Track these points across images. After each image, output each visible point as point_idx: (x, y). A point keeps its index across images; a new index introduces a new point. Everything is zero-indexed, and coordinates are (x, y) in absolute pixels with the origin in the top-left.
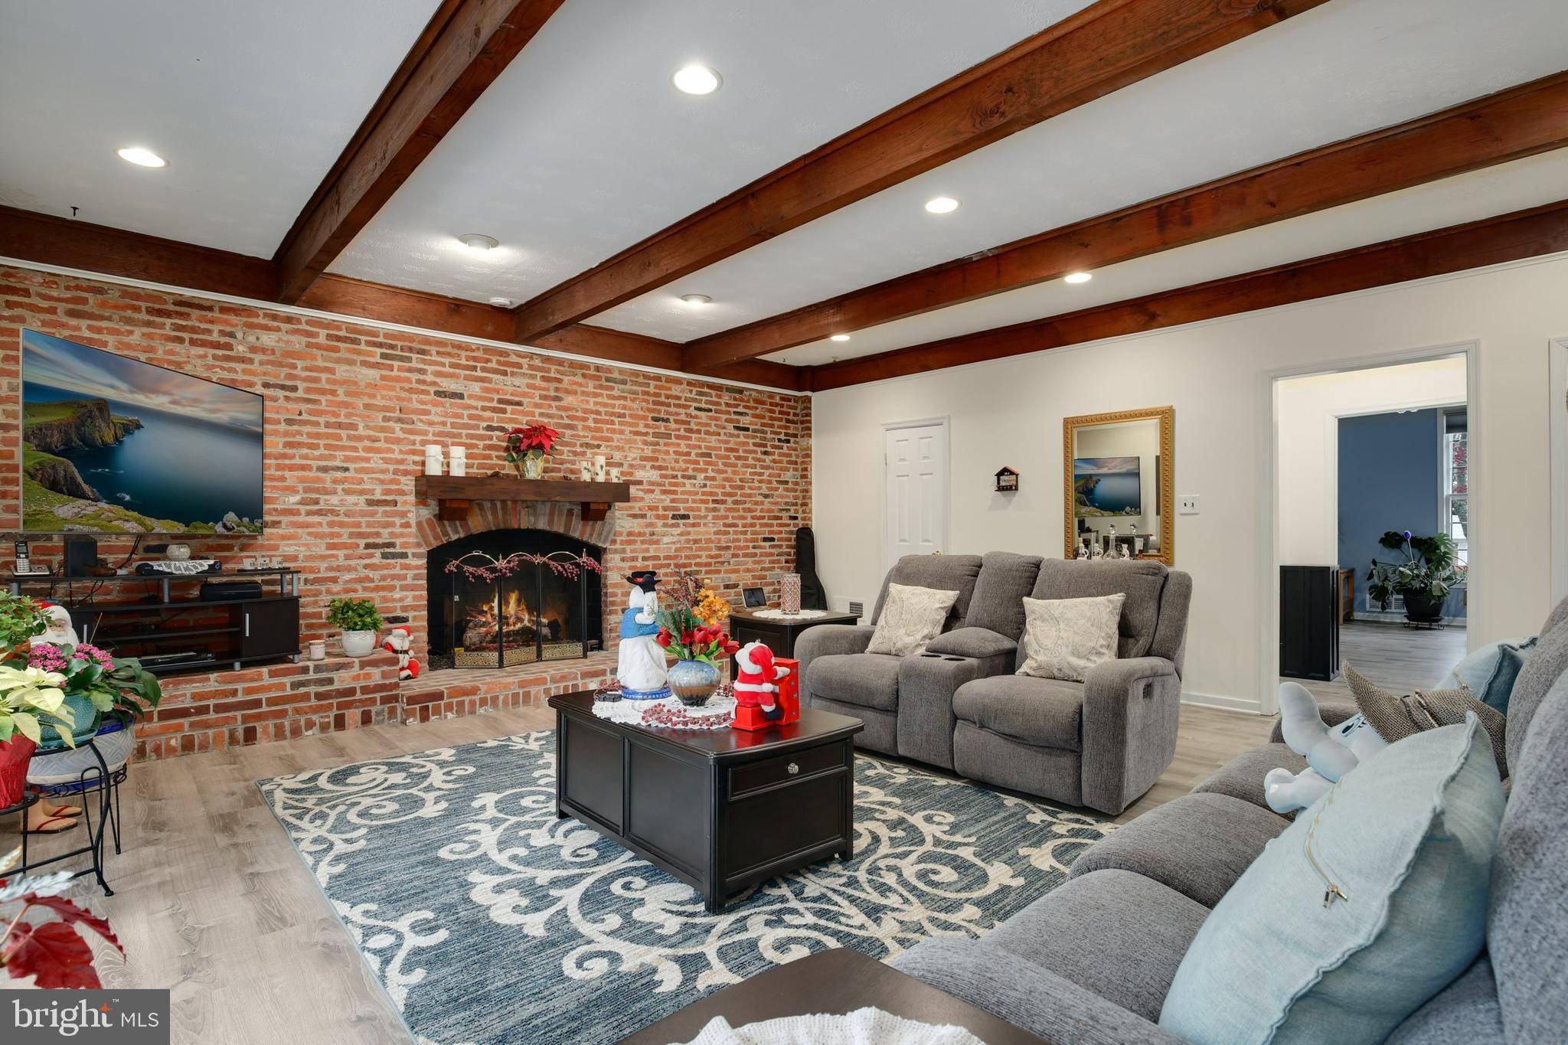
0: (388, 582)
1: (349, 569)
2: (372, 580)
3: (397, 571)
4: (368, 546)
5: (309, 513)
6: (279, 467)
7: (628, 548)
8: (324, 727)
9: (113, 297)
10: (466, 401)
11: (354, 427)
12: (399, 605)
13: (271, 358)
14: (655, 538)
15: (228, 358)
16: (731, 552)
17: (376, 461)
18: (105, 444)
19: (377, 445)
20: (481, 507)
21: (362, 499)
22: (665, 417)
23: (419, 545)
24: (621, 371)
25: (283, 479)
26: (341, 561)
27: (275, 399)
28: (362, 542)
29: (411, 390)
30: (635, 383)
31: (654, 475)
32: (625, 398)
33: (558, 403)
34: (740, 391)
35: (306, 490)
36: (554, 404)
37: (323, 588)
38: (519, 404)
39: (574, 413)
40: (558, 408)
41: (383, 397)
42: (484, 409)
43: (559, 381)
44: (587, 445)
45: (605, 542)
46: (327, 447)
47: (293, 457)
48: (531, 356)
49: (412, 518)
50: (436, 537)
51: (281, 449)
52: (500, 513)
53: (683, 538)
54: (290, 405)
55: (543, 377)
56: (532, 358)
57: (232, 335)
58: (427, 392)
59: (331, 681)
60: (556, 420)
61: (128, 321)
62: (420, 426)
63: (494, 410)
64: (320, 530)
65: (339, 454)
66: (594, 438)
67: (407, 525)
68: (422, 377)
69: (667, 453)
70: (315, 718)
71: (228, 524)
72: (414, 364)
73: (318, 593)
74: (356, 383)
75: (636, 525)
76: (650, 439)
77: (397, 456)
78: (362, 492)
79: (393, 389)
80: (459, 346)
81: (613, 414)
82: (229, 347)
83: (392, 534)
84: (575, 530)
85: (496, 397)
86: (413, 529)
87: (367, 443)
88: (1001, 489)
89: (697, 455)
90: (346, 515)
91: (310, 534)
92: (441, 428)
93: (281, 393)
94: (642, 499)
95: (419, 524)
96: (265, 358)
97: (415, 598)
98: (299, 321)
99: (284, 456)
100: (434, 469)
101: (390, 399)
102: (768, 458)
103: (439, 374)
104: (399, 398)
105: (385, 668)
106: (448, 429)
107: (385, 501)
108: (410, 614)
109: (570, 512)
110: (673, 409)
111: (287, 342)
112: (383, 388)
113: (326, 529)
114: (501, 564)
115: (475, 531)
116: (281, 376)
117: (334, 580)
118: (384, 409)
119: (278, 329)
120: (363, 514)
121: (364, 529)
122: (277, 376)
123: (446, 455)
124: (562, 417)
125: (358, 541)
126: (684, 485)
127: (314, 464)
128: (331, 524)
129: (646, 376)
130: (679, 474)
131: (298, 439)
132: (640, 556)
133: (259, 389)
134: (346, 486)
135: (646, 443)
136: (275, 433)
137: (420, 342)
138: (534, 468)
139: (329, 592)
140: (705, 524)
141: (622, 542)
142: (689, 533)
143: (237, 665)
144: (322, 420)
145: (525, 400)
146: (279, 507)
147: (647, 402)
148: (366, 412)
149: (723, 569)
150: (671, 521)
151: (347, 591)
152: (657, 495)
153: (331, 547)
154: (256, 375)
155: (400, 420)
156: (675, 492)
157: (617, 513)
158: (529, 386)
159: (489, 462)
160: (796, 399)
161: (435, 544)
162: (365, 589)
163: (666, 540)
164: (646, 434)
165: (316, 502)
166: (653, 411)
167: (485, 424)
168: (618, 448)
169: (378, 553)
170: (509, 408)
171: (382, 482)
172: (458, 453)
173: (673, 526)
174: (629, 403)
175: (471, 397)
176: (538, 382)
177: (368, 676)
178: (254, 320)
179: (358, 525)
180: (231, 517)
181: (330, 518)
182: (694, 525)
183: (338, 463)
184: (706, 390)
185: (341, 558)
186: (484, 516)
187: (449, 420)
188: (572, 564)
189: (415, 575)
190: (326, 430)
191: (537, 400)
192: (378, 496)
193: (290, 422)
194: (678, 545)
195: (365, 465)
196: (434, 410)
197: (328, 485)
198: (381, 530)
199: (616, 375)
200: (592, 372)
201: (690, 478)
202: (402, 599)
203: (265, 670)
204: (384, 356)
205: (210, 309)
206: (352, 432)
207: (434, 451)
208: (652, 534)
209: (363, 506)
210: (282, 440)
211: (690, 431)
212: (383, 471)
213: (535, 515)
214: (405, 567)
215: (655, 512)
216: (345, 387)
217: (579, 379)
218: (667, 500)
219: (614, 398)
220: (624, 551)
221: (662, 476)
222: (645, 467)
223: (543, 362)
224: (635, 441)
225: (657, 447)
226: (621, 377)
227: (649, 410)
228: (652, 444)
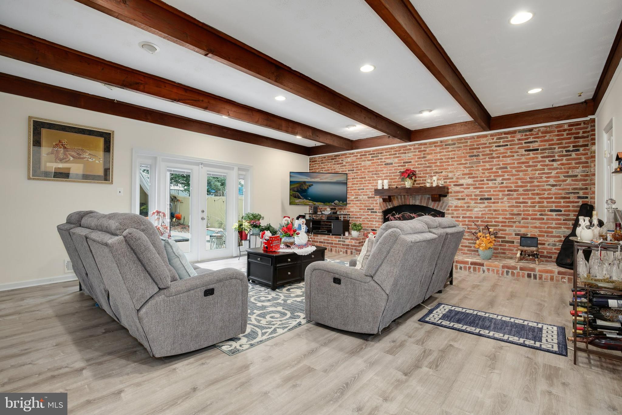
0: (372, 219)
1: (364, 215)
2: (369, 219)
3: (374, 216)
4: (368, 209)
5: (356, 201)
6: (351, 190)
7: (455, 213)
8: (344, 252)
10: (394, 165)
11: (365, 178)
12: (375, 226)
13: (350, 164)
14: (470, 208)
15: (342, 166)
16: (522, 216)
17: (370, 186)
18: (305, 189)
20: (397, 198)
21: (367, 196)
22: (477, 154)
23: (379, 209)
24: (452, 140)
25: (351, 193)
26: (362, 213)
27: (350, 174)
28: (367, 208)
29: (378, 165)
30: (460, 143)
31: (470, 181)
32: (454, 151)
33: (424, 159)
35: (356, 195)
36: (423, 160)
37: (358, 220)
38: (410, 162)
39: (431, 161)
40: (424, 161)
41: (372, 169)
42: (399, 166)
43: (425, 151)
44: (437, 173)
45: (444, 209)
46: (360, 184)
47: (353, 187)
48: (414, 145)
49: (378, 202)
50: (384, 207)
51: (351, 185)
52: (403, 199)
53: (487, 209)
54: (353, 175)
55: (419, 151)
56: (415, 145)
57: (343, 161)
58: (382, 165)
59: (345, 242)
60: (424, 165)
61: (328, 162)
62: (381, 175)
63: (402, 166)
64: (358, 205)
65: (362, 185)
66: (439, 169)
68: (381, 160)
69: (478, 170)
70: (342, 250)
72: (380, 157)
73: (357, 221)
74: (366, 166)
75: (459, 203)
76: (468, 165)
77: (375, 184)
78: (367, 195)
79: (374, 166)
80: (391, 148)
81: (448, 158)
82: (342, 163)
83: (373, 206)
84: (430, 205)
85: (402, 161)
86: (378, 205)
87: (368, 182)
89: (497, 169)
90: (364, 201)
91: (356, 206)
92: (386, 175)
93: (351, 172)
94: (463, 192)
95: (380, 203)
96: (348, 164)
97: (378, 224)
98: (355, 153)
99: (352, 187)
100: (380, 187)
101: (373, 169)
103: (386, 159)
104: (376, 168)
106: (388, 174)
109: (429, 198)
110: (481, 150)
111: (352, 159)
112: (372, 166)
113: (359, 205)
115: (395, 205)
116: (351, 167)
117: (360, 218)
118: (372, 171)
119: (351, 157)
120: (367, 201)
123: (383, 182)
124: (426, 164)
125: (366, 208)
126: (488, 184)
127: (357, 188)
128: (360, 203)
129: (466, 138)
130: (485, 179)
131: (354, 182)
132: (461, 216)
133: (347, 172)
134: (363, 193)
135: (465, 167)
136: (350, 182)
137: (381, 150)
138: (408, 184)
139: (359, 221)
140: (502, 202)
141: (452, 210)
142: (491, 207)
143: (331, 234)
144: (359, 177)
145: (412, 161)
146: (351, 199)
147: (466, 149)
148: (368, 173)
149: (514, 225)
150: (479, 201)
151: (363, 221)
152: (472, 189)
153: (360, 209)
154: (346, 169)
155: (376, 174)
156: (483, 188)
157: (450, 198)
158: (414, 155)
159: (400, 183)
161: (384, 209)
162: (367, 221)
163: (476, 209)
164: (466, 163)
165: (357, 198)
166: (469, 153)
167: (399, 171)
168: (451, 172)
169: (370, 211)
170: (407, 164)
171: (371, 192)
172: (386, 182)
173: (480, 203)
174: (457, 152)
175: (395, 163)
178: (347, 156)
179: (366, 204)
180: (336, 202)
181: (360, 202)
182: (494, 203)
183: (362, 188)
184: (503, 136)
186: (398, 201)
187: (388, 172)
189: (379, 218)
190: (360, 179)
191: (417, 160)
192: (370, 196)
193: (353, 179)
194: (484, 212)
195: (368, 187)
196: (384, 169)
197: (360, 193)
198: (371, 205)
199: (450, 142)
200: (439, 144)
201: (492, 180)
202: (375, 225)
203: (334, 236)
204: (372, 157)
205: (339, 156)
207: (380, 182)
208: (469, 207)
209: (367, 199)
211: (493, 158)
212: (371, 189)
213: (415, 200)
214: (376, 215)
215: (470, 197)
216: (363, 168)
217: (433, 148)
218: (477, 192)
219: (449, 152)
220: (453, 214)
221: (474, 181)
222: (465, 178)
223: (419, 146)
224: (459, 168)
225: (472, 168)
226: (453, 142)
227: (467, 153)
228: (468, 167)
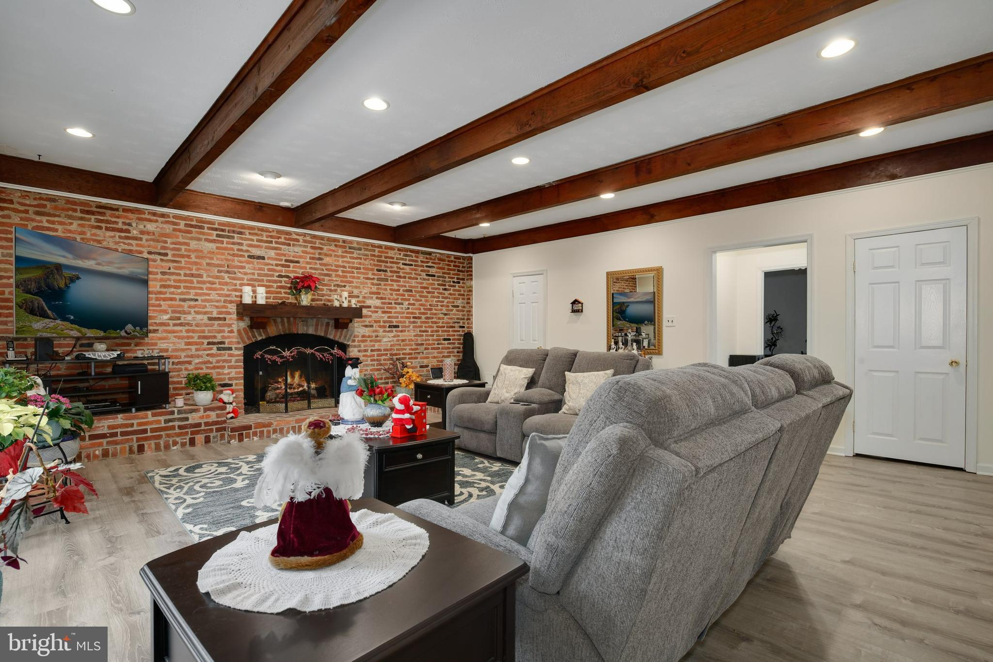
0: (221, 364)
1: (198, 356)
2: (211, 363)
3: (226, 357)
4: (209, 343)
5: (175, 325)
6: (157, 299)
7: (362, 344)
8: (183, 445)
9: (61, 204)
10: (266, 261)
11: (201, 276)
12: (227, 377)
13: (153, 237)
14: (378, 338)
15: (128, 238)
16: (425, 346)
17: (214, 296)
18: (60, 288)
19: (214, 286)
20: (275, 321)
21: (205, 317)
22: (384, 269)
23: (238, 343)
24: (358, 243)
25: (160, 306)
26: (194, 352)
27: (155, 261)
28: (206, 341)
29: (234, 255)
30: (367, 250)
31: (378, 303)
32: (360, 258)
33: (320, 262)
34: (430, 254)
35: (173, 312)
36: (318, 262)
37: (183, 367)
38: (298, 262)
39: (330, 267)
40: (321, 264)
41: (217, 259)
42: (277, 265)
43: (321, 249)
44: (338, 286)
45: (348, 341)
46: (185, 287)
47: (166, 293)
48: (305, 235)
49: (235, 328)
50: (249, 338)
51: (158, 289)
52: (286, 325)
53: (395, 339)
54: (164, 264)
55: (311, 246)
56: (305, 236)
57: (130, 225)
58: (243, 256)
59: (187, 419)
60: (319, 272)
61: (70, 217)
62: (239, 275)
63: (283, 266)
64: (181, 334)
65: (193, 291)
66: (342, 281)
67: (232, 332)
68: (240, 247)
69: (386, 290)
70: (178, 439)
71: (128, 331)
72: (236, 240)
73: (181, 370)
74: (201, 251)
75: (367, 331)
76: (375, 281)
77: (226, 292)
78: (205, 313)
79: (223, 254)
80: (262, 230)
81: (353, 268)
82: (128, 231)
83: (223, 337)
84: (330, 334)
85: (284, 258)
86: (236, 334)
87: (208, 285)
88: (573, 311)
89: (404, 291)
90: (197, 325)
92: (252, 277)
93: (158, 257)
94: (370, 316)
95: (239, 331)
96: (149, 237)
97: (236, 373)
98: (168, 216)
99: (160, 293)
100: (247, 300)
101: (222, 260)
102: (446, 293)
103: (250, 246)
104: (227, 260)
105: (218, 412)
106: (256, 277)
107: (219, 318)
108: (234, 382)
109: (328, 324)
110: (389, 265)
111: (162, 228)
112: (218, 254)
113: (184, 334)
114: (286, 353)
115: (271, 335)
116: (158, 247)
117: (189, 363)
118: (218, 266)
119: (157, 221)
120: (206, 325)
121: (206, 334)
122: (156, 248)
123: (254, 292)
124: (323, 270)
125: (203, 341)
126: (396, 308)
127: (178, 297)
128: (188, 331)
129: (373, 246)
130: (393, 302)
131: (168, 283)
132: (370, 349)
133: (146, 255)
134: (196, 309)
135: (373, 284)
136: (155, 280)
137: (239, 228)
138: (306, 299)
139: (186, 369)
140: (408, 331)
141: (359, 341)
142: (399, 336)
143: (134, 410)
144: (182, 272)
145: (301, 260)
146: (157, 321)
147: (374, 260)
148: (208, 268)
149: (419, 356)
150: (388, 329)
151: (196, 369)
152: (380, 314)
153: (188, 344)
154: (144, 247)
155: (227, 272)
156: (390, 312)
157: (356, 325)
158: (303, 252)
159: (280, 295)
160: (464, 258)
161: (248, 342)
162: (207, 368)
163: (385, 340)
164: (373, 279)
165: (179, 319)
166: (377, 265)
167: (277, 274)
168: (356, 287)
169: (215, 347)
170: (292, 265)
171: (217, 307)
172: (261, 291)
173: (389, 332)
174: (363, 261)
175: (269, 258)
176: (309, 250)
177: (208, 416)
178: (143, 216)
179: (203, 331)
180: (129, 327)
181: (187, 328)
182: (402, 331)
183: (192, 297)
184: (409, 253)
185: (194, 350)
186: (277, 326)
187: (256, 272)
188: (328, 354)
189: (236, 360)
190: (185, 278)
191: (308, 260)
192: (215, 315)
193: (163, 273)
194: (392, 343)
195: (207, 297)
196: (247, 266)
197: (186, 309)
198: (217, 334)
199: (355, 245)
200: (341, 244)
201: (399, 304)
202: (229, 374)
203: (149, 413)
204: (218, 236)
205: (117, 210)
206: (200, 279)
207: (247, 290)
208: (377, 336)
209: (206, 321)
210: (159, 284)
211: (400, 277)
212: (218, 301)
213: (307, 326)
214: (231, 355)
215: (378, 324)
216: (195, 254)
217: (333, 248)
218: (385, 317)
219: (354, 258)
220: (360, 346)
221: (382, 303)
222: (372, 298)
223: (311, 238)
224: (366, 283)
225: (380, 287)
226: (358, 246)
227: (375, 265)
228: (377, 285)
